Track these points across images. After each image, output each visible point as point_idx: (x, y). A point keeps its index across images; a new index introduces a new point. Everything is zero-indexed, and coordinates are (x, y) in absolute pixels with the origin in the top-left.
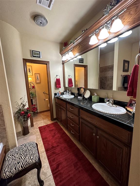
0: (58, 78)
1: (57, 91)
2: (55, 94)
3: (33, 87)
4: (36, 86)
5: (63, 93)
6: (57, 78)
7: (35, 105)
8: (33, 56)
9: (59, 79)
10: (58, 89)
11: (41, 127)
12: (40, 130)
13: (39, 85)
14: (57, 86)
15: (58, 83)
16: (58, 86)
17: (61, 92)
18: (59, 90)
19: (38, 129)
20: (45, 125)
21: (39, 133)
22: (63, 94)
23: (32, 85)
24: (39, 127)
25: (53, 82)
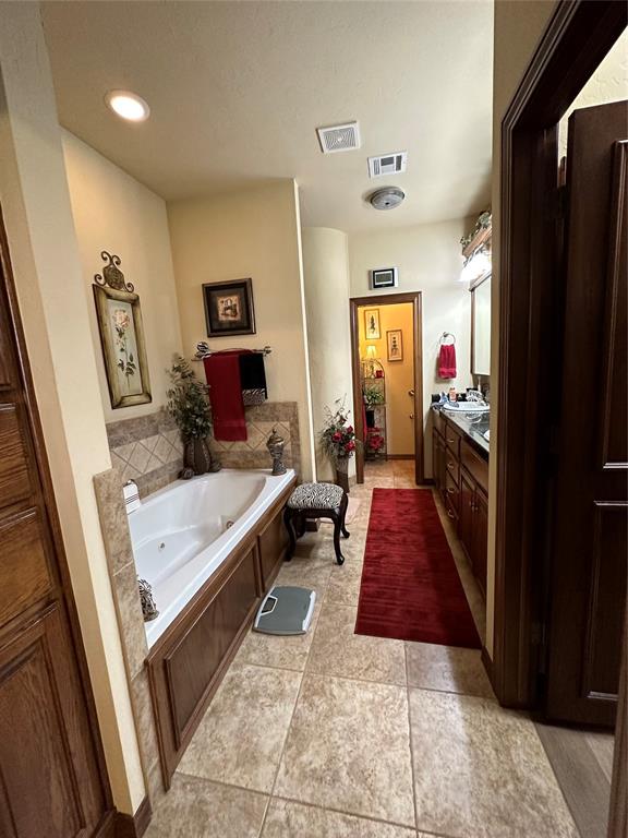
0: (448, 342)
1: (443, 389)
2: (436, 398)
3: (379, 375)
4: (387, 372)
5: (464, 395)
6: (445, 344)
7: (377, 430)
8: (376, 287)
9: (453, 345)
10: (448, 382)
11: (380, 490)
12: (374, 494)
13: (397, 367)
14: (441, 370)
15: (446, 359)
16: (445, 370)
17: (456, 391)
18: (451, 386)
19: (371, 492)
20: (392, 487)
21: (370, 499)
22: (463, 398)
23: (376, 368)
24: (375, 490)
25: (431, 356)
